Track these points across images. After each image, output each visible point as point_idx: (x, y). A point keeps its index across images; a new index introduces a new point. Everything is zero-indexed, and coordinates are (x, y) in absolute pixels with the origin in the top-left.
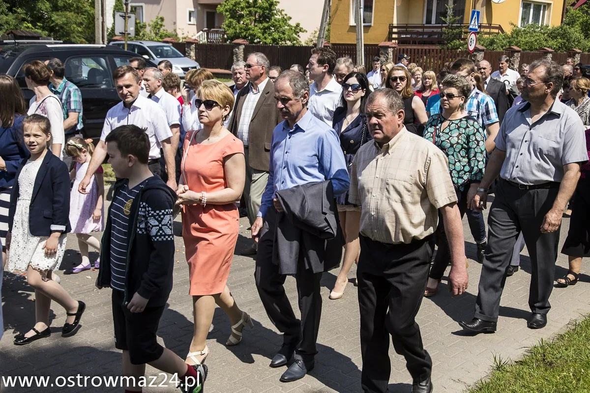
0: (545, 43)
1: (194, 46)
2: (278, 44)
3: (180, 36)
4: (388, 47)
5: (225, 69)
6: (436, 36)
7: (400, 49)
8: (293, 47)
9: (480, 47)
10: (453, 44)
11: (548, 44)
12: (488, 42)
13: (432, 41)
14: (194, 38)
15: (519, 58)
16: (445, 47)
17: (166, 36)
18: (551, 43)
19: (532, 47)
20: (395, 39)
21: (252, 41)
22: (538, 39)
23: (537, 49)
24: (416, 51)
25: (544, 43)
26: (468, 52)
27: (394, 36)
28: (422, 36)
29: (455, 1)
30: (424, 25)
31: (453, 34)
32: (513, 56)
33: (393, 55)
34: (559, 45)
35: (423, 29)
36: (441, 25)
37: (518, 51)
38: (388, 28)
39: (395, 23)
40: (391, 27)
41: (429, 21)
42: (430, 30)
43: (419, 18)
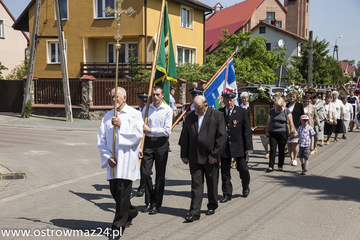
10: (136, 77)
11: (203, 77)
15: (185, 87)
18: (203, 76)
19: (191, 79)
23: (195, 80)
24: (108, 84)
25: (200, 76)
27: (85, 72)
28: (107, 72)
29: (130, 46)
30: (108, 63)
31: (135, 70)
32: (181, 85)
33: (93, 85)
34: (209, 77)
35: (107, 67)
36: (122, 63)
37: (184, 82)
38: (80, 65)
39: (85, 62)
40: (83, 65)
41: (112, 61)
42: (114, 67)
43: (103, 58)
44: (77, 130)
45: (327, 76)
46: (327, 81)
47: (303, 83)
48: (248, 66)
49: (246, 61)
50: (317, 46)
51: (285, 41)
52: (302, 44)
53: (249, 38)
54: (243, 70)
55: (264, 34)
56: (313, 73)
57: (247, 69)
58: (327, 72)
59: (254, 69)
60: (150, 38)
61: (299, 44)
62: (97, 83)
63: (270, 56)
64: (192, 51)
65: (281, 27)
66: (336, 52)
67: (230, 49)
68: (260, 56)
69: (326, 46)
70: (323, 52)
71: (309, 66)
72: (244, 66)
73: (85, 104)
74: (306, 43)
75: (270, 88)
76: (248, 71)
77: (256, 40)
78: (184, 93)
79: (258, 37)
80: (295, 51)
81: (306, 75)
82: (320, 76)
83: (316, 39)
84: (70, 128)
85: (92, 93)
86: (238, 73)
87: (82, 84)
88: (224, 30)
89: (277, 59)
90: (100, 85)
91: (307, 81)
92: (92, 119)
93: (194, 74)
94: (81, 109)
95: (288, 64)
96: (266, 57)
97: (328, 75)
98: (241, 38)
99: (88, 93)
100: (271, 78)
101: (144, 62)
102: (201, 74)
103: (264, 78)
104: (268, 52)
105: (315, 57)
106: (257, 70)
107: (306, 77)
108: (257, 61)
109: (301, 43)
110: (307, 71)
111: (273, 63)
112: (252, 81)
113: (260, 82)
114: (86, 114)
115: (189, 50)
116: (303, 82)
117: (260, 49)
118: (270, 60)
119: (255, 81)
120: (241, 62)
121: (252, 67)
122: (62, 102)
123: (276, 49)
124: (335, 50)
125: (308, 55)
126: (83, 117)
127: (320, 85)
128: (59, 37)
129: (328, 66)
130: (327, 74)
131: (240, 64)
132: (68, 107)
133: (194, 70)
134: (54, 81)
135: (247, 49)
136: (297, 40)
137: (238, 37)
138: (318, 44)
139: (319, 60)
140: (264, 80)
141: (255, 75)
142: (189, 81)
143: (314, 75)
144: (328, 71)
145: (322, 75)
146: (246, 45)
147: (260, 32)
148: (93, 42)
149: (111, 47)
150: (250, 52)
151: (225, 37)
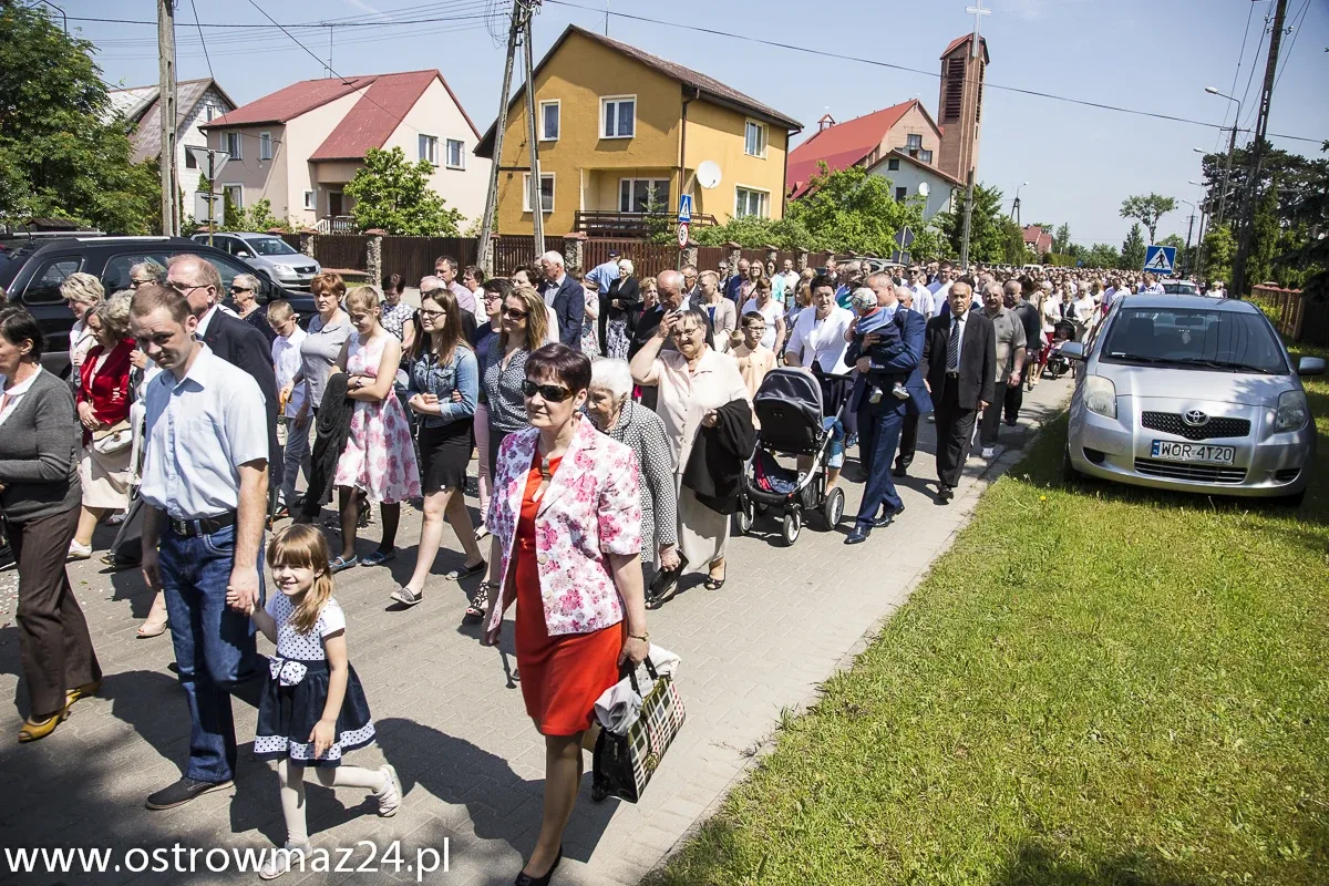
0: (767, 239)
1: (312, 238)
2: (428, 234)
3: (293, 225)
4: (577, 239)
5: (356, 269)
6: (636, 228)
7: (591, 243)
8: (449, 239)
9: (694, 242)
10: (658, 237)
11: (771, 241)
12: (700, 235)
13: (630, 234)
14: (312, 228)
16: (648, 241)
17: (273, 225)
18: (774, 239)
19: (753, 244)
20: (583, 230)
21: (392, 232)
22: (760, 235)
23: (758, 246)
24: (613, 246)
26: (678, 248)
27: (582, 226)
28: (617, 227)
29: (657, 184)
30: (620, 212)
31: (660, 225)
32: (733, 254)
33: (583, 249)
35: (617, 218)
36: (640, 213)
37: (738, 249)
38: (575, 215)
39: (582, 209)
40: (578, 214)
41: (625, 208)
42: (628, 219)
43: (612, 204)
45: (995, 249)
48: (857, 225)
49: (855, 216)
50: (982, 197)
51: (930, 186)
52: (957, 193)
53: (861, 178)
54: (848, 231)
55: (895, 172)
56: (970, 242)
57: (854, 229)
58: (997, 241)
59: (866, 232)
60: (689, 171)
61: (955, 192)
63: (895, 211)
64: (763, 196)
65: (930, 163)
66: (1016, 209)
67: (830, 195)
68: (878, 209)
69: (997, 198)
70: (992, 207)
71: (965, 230)
72: (850, 225)
74: (963, 191)
76: (856, 234)
77: (874, 183)
79: (880, 177)
80: (946, 204)
81: (959, 245)
82: (982, 248)
83: (980, 185)
85: (581, 262)
86: (839, 237)
88: (821, 162)
89: (909, 217)
90: (594, 249)
93: (757, 236)
95: (927, 225)
96: (889, 212)
97: (998, 247)
98: (849, 178)
99: (575, 261)
101: (677, 212)
102: (770, 236)
105: (975, 216)
106: (872, 232)
107: (958, 248)
108: (872, 218)
109: (957, 190)
110: (961, 239)
113: (876, 252)
115: (757, 194)
117: (879, 197)
118: (896, 217)
120: (846, 217)
121: (863, 228)
123: (911, 199)
124: (1014, 206)
125: (965, 212)
128: (531, 168)
129: (999, 232)
130: (996, 246)
131: (843, 222)
133: (759, 228)
135: (857, 196)
136: (951, 186)
137: (843, 175)
138: (983, 193)
139: (983, 221)
142: (748, 246)
143: (973, 246)
144: (999, 241)
145: (988, 247)
146: (856, 191)
147: (890, 169)
148: (598, 176)
149: (626, 185)
150: (862, 203)
151: (822, 173)
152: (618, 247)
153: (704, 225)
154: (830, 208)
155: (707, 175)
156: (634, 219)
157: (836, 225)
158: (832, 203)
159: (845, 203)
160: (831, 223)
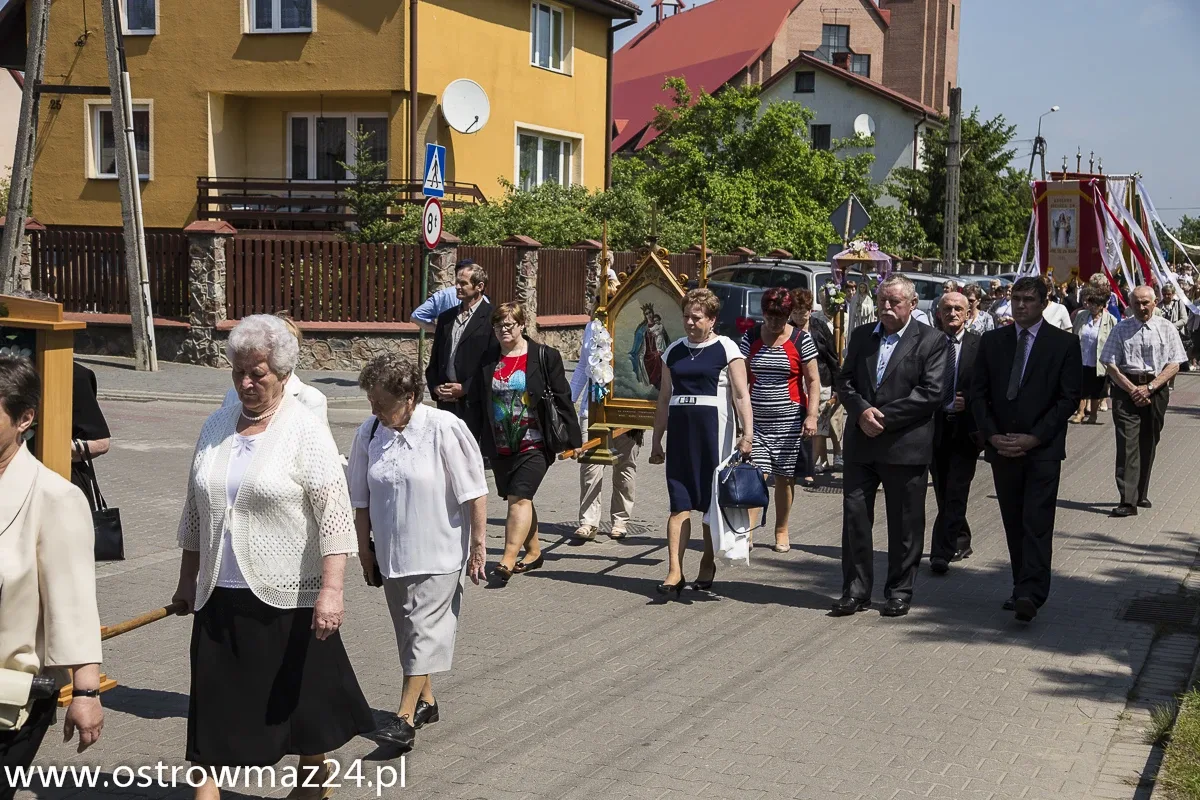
4: (209, 235)
6: (323, 210)
7: (244, 241)
10: (375, 229)
11: (595, 233)
13: (311, 223)
15: (536, 264)
16: (355, 237)
18: (598, 229)
19: (558, 238)
20: (214, 215)
22: (571, 220)
23: (569, 242)
24: (278, 247)
25: (586, 229)
27: (213, 207)
28: (286, 209)
29: (362, 125)
30: (290, 180)
31: (373, 204)
32: (521, 258)
33: (225, 254)
34: (617, 233)
35: (287, 192)
36: (333, 182)
37: (533, 248)
38: (195, 185)
39: (212, 173)
40: (204, 184)
41: (300, 171)
42: (307, 194)
43: (273, 164)
44: (167, 400)
45: (1005, 235)
46: (1005, 252)
47: (930, 257)
48: (749, 199)
49: (744, 181)
50: (976, 137)
51: (875, 120)
52: (929, 131)
53: (753, 108)
54: (734, 210)
55: (809, 95)
56: (960, 223)
57: (745, 207)
58: (1007, 220)
59: (767, 210)
60: (428, 99)
61: (922, 129)
62: (239, 246)
63: (819, 168)
64: (567, 146)
65: (868, 76)
66: (1038, 157)
67: (693, 142)
68: (787, 166)
69: (1004, 139)
70: (996, 156)
71: (949, 201)
72: (735, 199)
73: (199, 313)
74: (940, 127)
75: (811, 271)
76: (749, 215)
77: (776, 116)
78: (532, 283)
79: (784, 104)
80: (907, 153)
81: (938, 229)
82: (983, 234)
83: (972, 115)
84: (143, 393)
85: (223, 279)
86: (717, 221)
87: (191, 247)
88: (674, 79)
89: (844, 179)
90: (249, 254)
91: (942, 249)
92: (222, 365)
93: (566, 223)
94: (185, 329)
95: (879, 194)
96: (807, 171)
97: (1010, 230)
98: (728, 107)
99: (211, 278)
100: (822, 238)
101: (407, 180)
102: (590, 223)
103: (800, 238)
104: (812, 154)
105: (967, 173)
106: (778, 211)
107: (937, 236)
108: (777, 184)
109: (928, 126)
110: (943, 218)
111: (831, 191)
112: (759, 248)
113: (790, 251)
114: (202, 347)
115: (559, 143)
116: (928, 253)
117: (789, 143)
118: (822, 181)
119: (770, 249)
120: (728, 184)
121: (761, 202)
122: (124, 306)
123: (842, 146)
124: (1035, 153)
125: (946, 166)
126: (195, 358)
127: (984, 264)
128: (112, 88)
129: (1009, 202)
130: (1007, 228)
131: (723, 192)
132: (144, 323)
133: (568, 208)
134: (97, 236)
135: (747, 142)
136: (915, 118)
137: (718, 102)
138: (978, 131)
139: (981, 182)
140: (798, 244)
141: (770, 228)
142: (552, 244)
143: (966, 231)
144: (1011, 218)
145: (992, 232)
146: (743, 131)
147: (798, 90)
148: (241, 109)
149: (300, 125)
150: (756, 154)
151: (678, 101)
152: (288, 248)
153: (461, 205)
154: (696, 166)
155: (462, 107)
156: (318, 194)
157: (708, 199)
158: (699, 157)
159: (722, 156)
160: (699, 195)
